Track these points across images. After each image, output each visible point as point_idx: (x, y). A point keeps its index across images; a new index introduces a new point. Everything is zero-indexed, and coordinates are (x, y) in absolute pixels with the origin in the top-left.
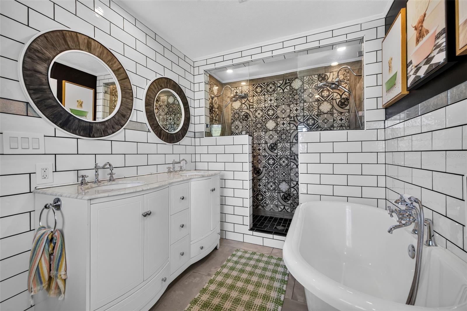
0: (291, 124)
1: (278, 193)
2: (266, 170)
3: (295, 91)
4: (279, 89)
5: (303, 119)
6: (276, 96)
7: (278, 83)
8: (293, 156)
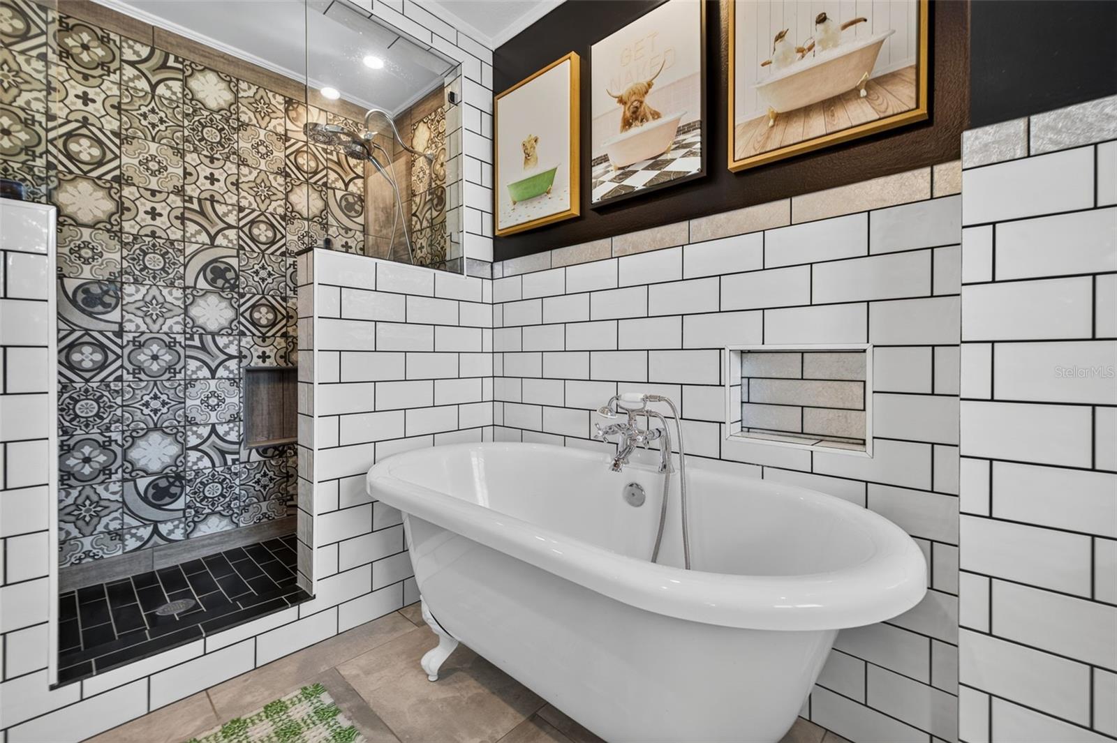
0: (188, 223)
1: (124, 481)
3: (204, 113)
4: (130, 70)
5: (235, 218)
7: (125, 45)
8: (196, 337)
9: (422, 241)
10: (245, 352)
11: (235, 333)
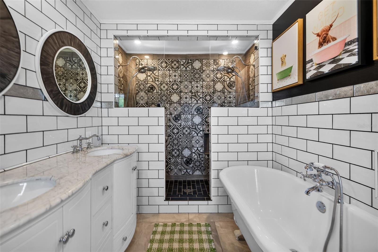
0: (193, 99)
1: (181, 158)
2: (171, 139)
3: (196, 71)
4: (182, 67)
5: (202, 95)
6: (180, 72)
7: (181, 61)
8: (194, 126)
9: (252, 93)
10: (204, 129)
11: (202, 124)
